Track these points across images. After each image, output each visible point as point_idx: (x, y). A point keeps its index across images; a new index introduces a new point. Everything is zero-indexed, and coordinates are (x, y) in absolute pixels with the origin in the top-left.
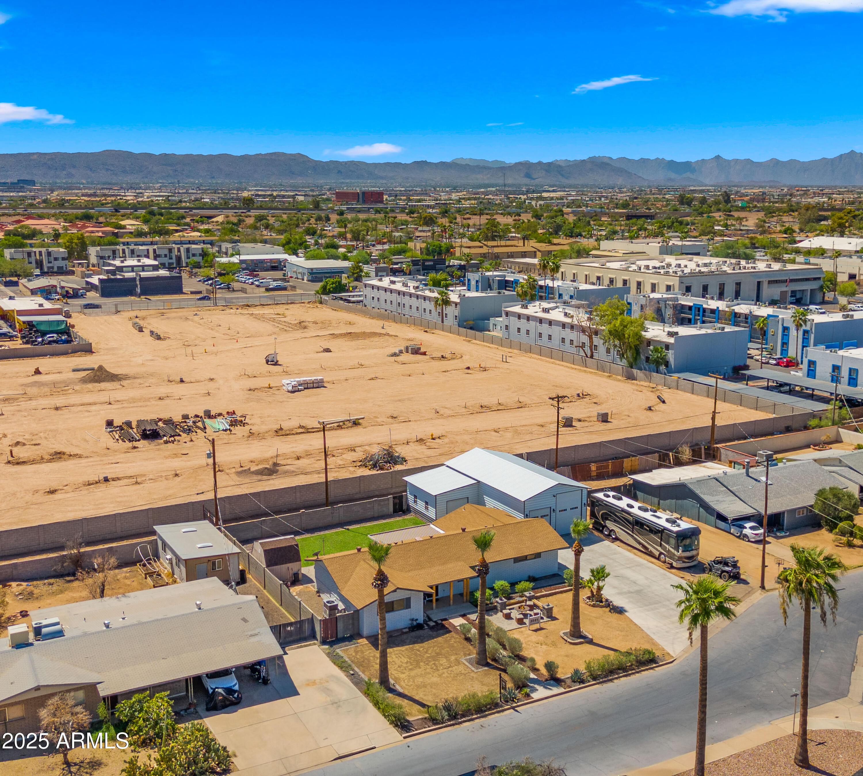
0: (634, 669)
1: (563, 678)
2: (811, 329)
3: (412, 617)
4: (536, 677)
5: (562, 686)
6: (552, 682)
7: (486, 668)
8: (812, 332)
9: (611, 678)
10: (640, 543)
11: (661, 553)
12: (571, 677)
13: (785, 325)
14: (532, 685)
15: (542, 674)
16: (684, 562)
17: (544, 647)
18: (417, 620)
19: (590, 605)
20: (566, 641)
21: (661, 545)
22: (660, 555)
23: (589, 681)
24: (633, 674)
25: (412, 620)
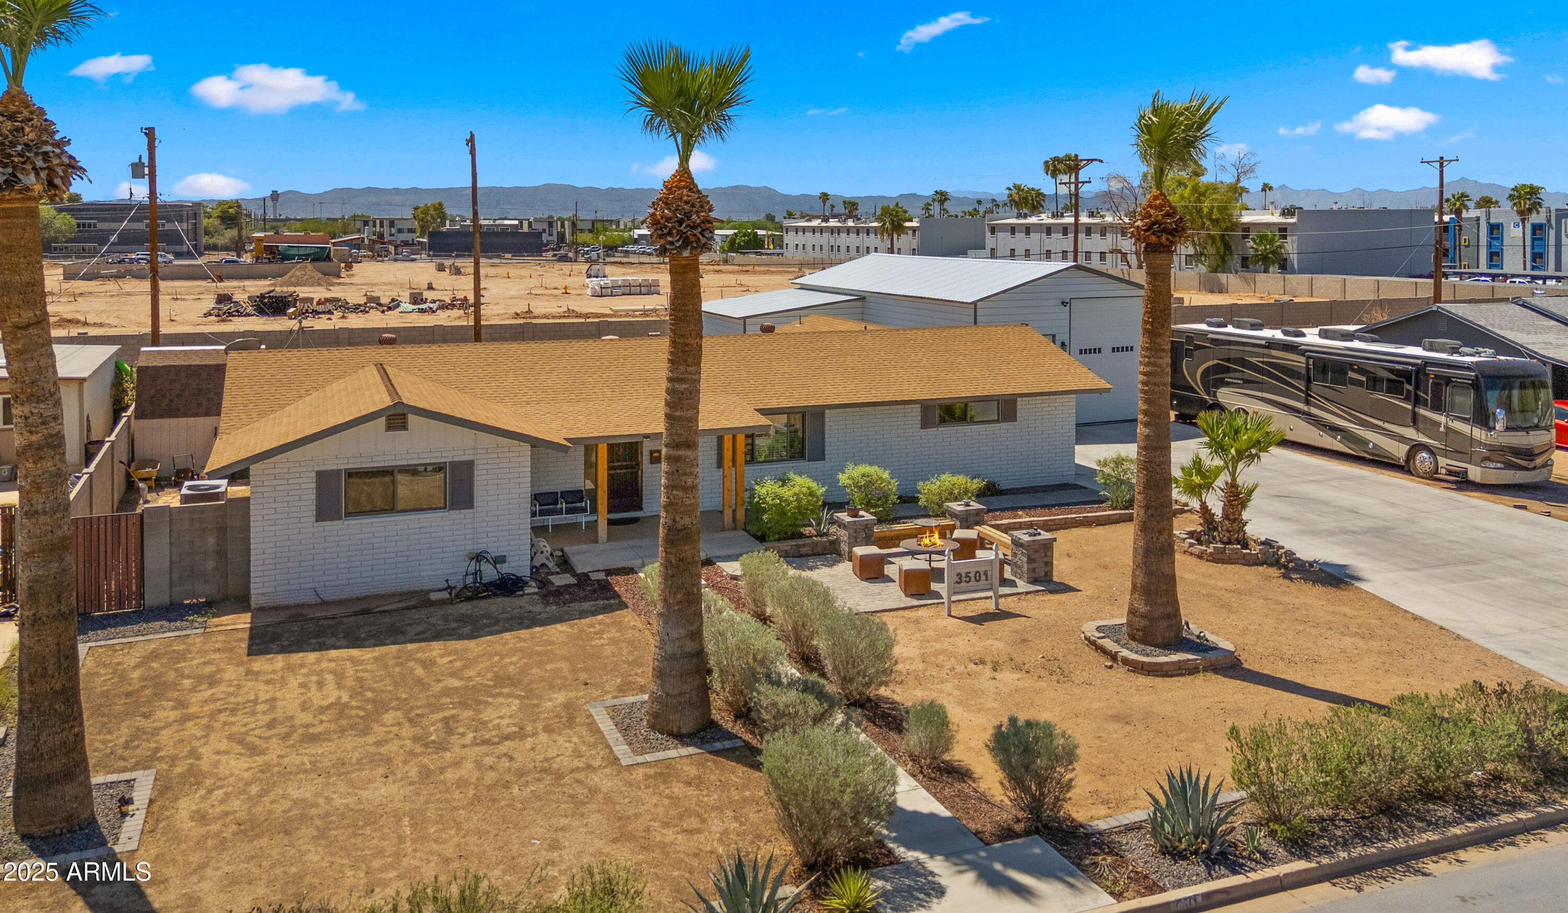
0: (1515, 805)
1: (1102, 825)
2: (1549, 221)
3: (480, 547)
4: (943, 811)
5: (1097, 879)
6: (1038, 848)
7: (691, 750)
8: (1550, 226)
9: (1400, 843)
10: (1334, 429)
11: (1416, 447)
12: (1155, 825)
13: (1492, 221)
14: (911, 855)
15: (983, 798)
16: (1509, 466)
17: (1008, 677)
18: (500, 560)
19: (1200, 557)
20: (1113, 657)
21: (1415, 420)
22: (1411, 455)
23: (1267, 858)
24: (1526, 829)
25: (478, 557)
